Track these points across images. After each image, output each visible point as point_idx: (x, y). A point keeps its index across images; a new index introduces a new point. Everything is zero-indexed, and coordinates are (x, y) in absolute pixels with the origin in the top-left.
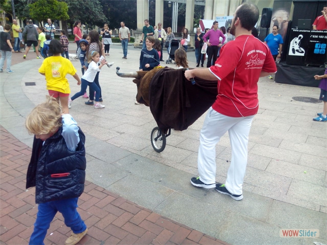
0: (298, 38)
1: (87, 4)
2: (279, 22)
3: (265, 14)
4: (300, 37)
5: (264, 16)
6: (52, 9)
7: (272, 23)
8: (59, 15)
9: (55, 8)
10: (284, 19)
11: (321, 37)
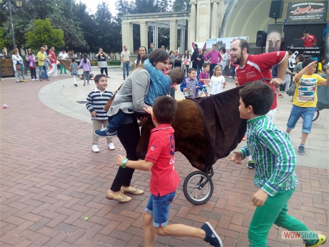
0: (294, 54)
1: (70, 30)
2: (273, 41)
3: (260, 36)
4: (296, 53)
5: (260, 37)
6: (50, 36)
7: (267, 43)
8: (55, 42)
9: (52, 35)
10: (277, 39)
11: (313, 52)
